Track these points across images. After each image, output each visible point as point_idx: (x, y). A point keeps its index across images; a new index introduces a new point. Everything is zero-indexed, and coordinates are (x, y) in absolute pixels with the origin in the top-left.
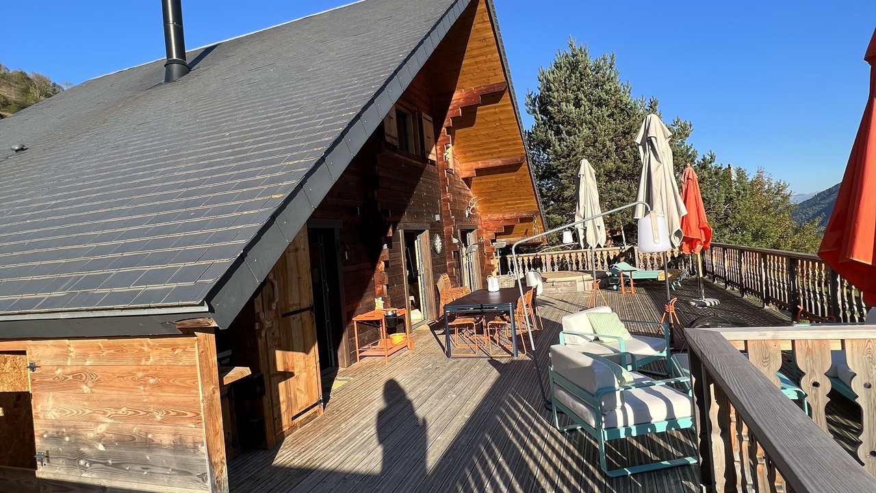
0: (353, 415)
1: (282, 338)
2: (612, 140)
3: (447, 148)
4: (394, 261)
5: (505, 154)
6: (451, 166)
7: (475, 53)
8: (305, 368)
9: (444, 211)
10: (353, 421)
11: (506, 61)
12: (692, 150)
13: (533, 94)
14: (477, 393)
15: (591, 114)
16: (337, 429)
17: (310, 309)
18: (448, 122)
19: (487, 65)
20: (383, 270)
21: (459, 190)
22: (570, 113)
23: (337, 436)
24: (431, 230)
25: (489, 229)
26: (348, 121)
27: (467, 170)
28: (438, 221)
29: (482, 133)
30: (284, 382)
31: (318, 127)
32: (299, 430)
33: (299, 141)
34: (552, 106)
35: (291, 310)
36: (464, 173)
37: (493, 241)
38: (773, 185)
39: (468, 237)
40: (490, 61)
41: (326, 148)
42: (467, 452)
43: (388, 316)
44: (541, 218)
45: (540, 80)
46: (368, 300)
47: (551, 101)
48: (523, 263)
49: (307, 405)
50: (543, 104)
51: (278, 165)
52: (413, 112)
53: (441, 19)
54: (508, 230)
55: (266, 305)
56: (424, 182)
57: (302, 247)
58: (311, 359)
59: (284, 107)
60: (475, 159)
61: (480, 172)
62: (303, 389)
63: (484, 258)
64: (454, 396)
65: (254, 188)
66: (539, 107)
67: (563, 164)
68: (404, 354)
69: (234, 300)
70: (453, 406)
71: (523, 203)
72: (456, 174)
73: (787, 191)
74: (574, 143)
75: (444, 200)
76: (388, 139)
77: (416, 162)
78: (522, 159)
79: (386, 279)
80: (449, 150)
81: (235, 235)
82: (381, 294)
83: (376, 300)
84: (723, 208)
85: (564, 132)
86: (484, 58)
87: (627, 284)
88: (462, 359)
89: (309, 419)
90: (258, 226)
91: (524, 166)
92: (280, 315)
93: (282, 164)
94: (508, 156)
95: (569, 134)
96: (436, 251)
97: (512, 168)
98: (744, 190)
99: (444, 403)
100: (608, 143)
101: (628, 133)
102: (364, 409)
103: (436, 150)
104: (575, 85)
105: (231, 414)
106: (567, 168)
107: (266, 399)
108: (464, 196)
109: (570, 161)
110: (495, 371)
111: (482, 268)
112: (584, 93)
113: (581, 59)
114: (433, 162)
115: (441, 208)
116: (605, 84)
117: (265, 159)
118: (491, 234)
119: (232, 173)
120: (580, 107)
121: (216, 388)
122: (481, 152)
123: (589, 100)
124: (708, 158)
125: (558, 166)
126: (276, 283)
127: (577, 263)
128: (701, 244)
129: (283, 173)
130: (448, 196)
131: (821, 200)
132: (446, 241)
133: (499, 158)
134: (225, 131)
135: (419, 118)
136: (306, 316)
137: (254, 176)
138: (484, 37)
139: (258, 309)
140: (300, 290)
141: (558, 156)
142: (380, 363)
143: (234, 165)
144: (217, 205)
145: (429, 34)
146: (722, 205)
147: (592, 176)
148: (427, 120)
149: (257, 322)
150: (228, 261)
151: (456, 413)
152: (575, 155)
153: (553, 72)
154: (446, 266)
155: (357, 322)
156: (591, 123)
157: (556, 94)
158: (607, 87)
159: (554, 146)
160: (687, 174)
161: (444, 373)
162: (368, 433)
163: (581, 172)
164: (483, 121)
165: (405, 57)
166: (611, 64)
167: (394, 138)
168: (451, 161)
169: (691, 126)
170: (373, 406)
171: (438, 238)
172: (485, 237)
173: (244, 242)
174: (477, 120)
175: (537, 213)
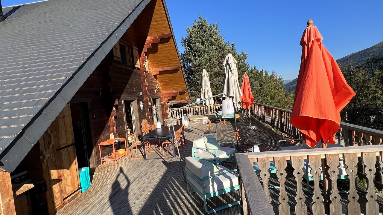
0: (97, 193)
1: (56, 161)
2: (217, 60)
3: (145, 62)
4: (119, 115)
5: (172, 65)
6: (147, 70)
7: (157, 20)
8: (71, 174)
9: (144, 91)
10: (96, 196)
11: (171, 24)
12: (248, 65)
13: (185, 38)
14: (156, 177)
15: (208, 48)
16: (87, 202)
17: (73, 145)
18: (145, 50)
19: (163, 25)
20: (114, 120)
21: (151, 80)
22: (200, 48)
23: (87, 205)
24: (138, 99)
25: (166, 97)
26: (86, 57)
27: (155, 71)
28: (141, 95)
29: (161, 55)
30: (58, 183)
31: (71, 59)
32: (67, 205)
33: (60, 67)
34: (193, 44)
35: (62, 147)
36: (154, 73)
37: (168, 102)
38: (278, 78)
39: (156, 101)
40: (164, 24)
41: (74, 72)
42: (149, 208)
43: (116, 143)
44: (188, 92)
45: (187, 32)
46: (106, 135)
47: (192, 42)
48: (181, 111)
49: (72, 192)
50: (188, 42)
51: (47, 80)
52: (128, 45)
53: (138, 5)
54: (174, 98)
55: (46, 146)
56: (134, 78)
57: (67, 115)
58: (74, 169)
59: (54, 46)
60: (158, 67)
61: (161, 73)
62: (69, 184)
63: (164, 110)
64: (146, 179)
65: (32, 93)
66: (187, 44)
67: (197, 69)
68: (124, 159)
69: (17, 156)
70: (145, 185)
71: (180, 86)
72: (150, 73)
73: (283, 79)
74: (201, 61)
75: (144, 86)
76: (115, 58)
77: (130, 68)
78: (179, 67)
79: (115, 124)
80: (147, 63)
81: (18, 121)
82: (113, 131)
83: (110, 134)
84: (259, 88)
85: (197, 56)
86: (161, 22)
87: (223, 120)
88: (151, 160)
89: (74, 198)
90: (32, 116)
91: (180, 70)
92: (55, 150)
93: (50, 80)
94: (173, 66)
95: (199, 56)
96: (141, 109)
97: (175, 71)
98: (266, 81)
99: (141, 183)
100: (215, 61)
101: (223, 57)
102: (103, 190)
103: (140, 62)
104: (202, 35)
105: (28, 203)
106: (199, 71)
107: (48, 193)
108: (154, 83)
109: (200, 68)
110: (164, 166)
111: (163, 114)
112: (205, 39)
113: (204, 24)
114: (138, 69)
115: (143, 89)
116: (214, 36)
117: (40, 76)
118: (167, 100)
119: (21, 83)
120: (204, 45)
121: (12, 199)
122: (161, 64)
123: (207, 42)
124: (253, 68)
125: (195, 70)
126: (52, 135)
127: (203, 111)
128: (250, 105)
129: (50, 85)
130: (146, 84)
131: (295, 82)
132: (146, 104)
133: (169, 66)
134: (21, 58)
135: (131, 48)
136: (71, 149)
137: (33, 86)
138: (160, 13)
139: (42, 148)
140: (66, 136)
141: (195, 66)
142: (112, 164)
143: (23, 78)
144: (10, 103)
145: (131, 13)
146: (258, 87)
147: (207, 77)
148: (136, 49)
149: (42, 155)
150: (13, 137)
151: (146, 187)
152: (202, 66)
153: (192, 29)
154: (146, 115)
155: (101, 146)
156: (208, 52)
157: (194, 39)
158: (214, 37)
159: (193, 62)
160: (245, 76)
161: (142, 167)
162: (103, 202)
163: (203, 75)
164: (161, 50)
165: (119, 25)
166: (216, 27)
167: (119, 58)
168: (147, 68)
169: (247, 55)
170: (107, 188)
171: (141, 103)
172: (164, 101)
173: (23, 125)
174: (158, 50)
175: (187, 90)
